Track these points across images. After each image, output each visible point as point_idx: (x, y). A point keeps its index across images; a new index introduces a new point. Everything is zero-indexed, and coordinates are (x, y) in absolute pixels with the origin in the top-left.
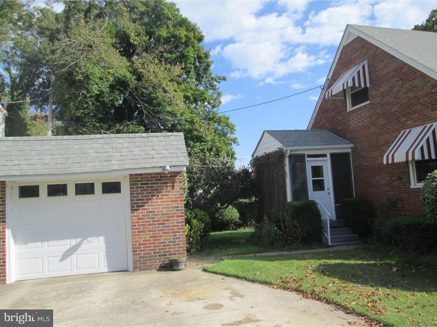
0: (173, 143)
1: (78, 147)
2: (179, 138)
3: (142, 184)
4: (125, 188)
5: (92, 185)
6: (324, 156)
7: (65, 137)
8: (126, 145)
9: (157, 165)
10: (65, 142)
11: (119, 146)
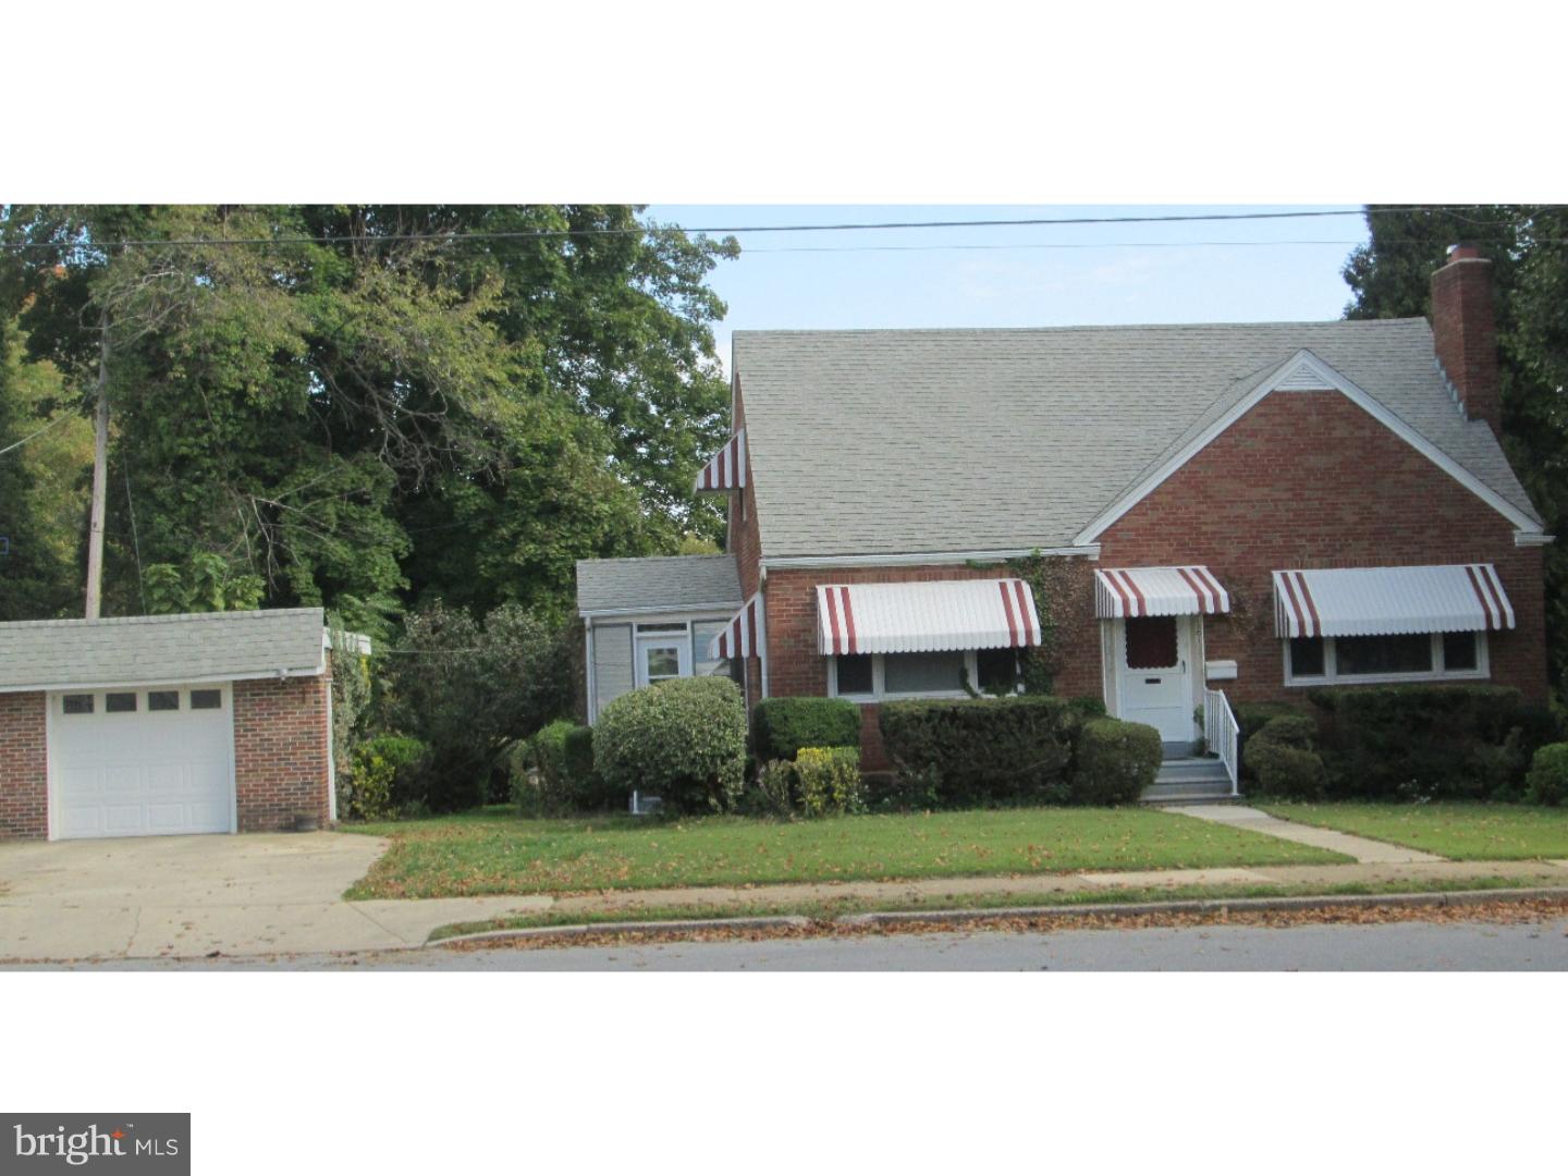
0: (304, 628)
1: (149, 636)
2: (313, 618)
3: (252, 695)
4: (227, 699)
5: (175, 695)
6: (682, 627)
7: (133, 619)
8: (225, 632)
9: (270, 666)
10: (132, 629)
11: (215, 633)
